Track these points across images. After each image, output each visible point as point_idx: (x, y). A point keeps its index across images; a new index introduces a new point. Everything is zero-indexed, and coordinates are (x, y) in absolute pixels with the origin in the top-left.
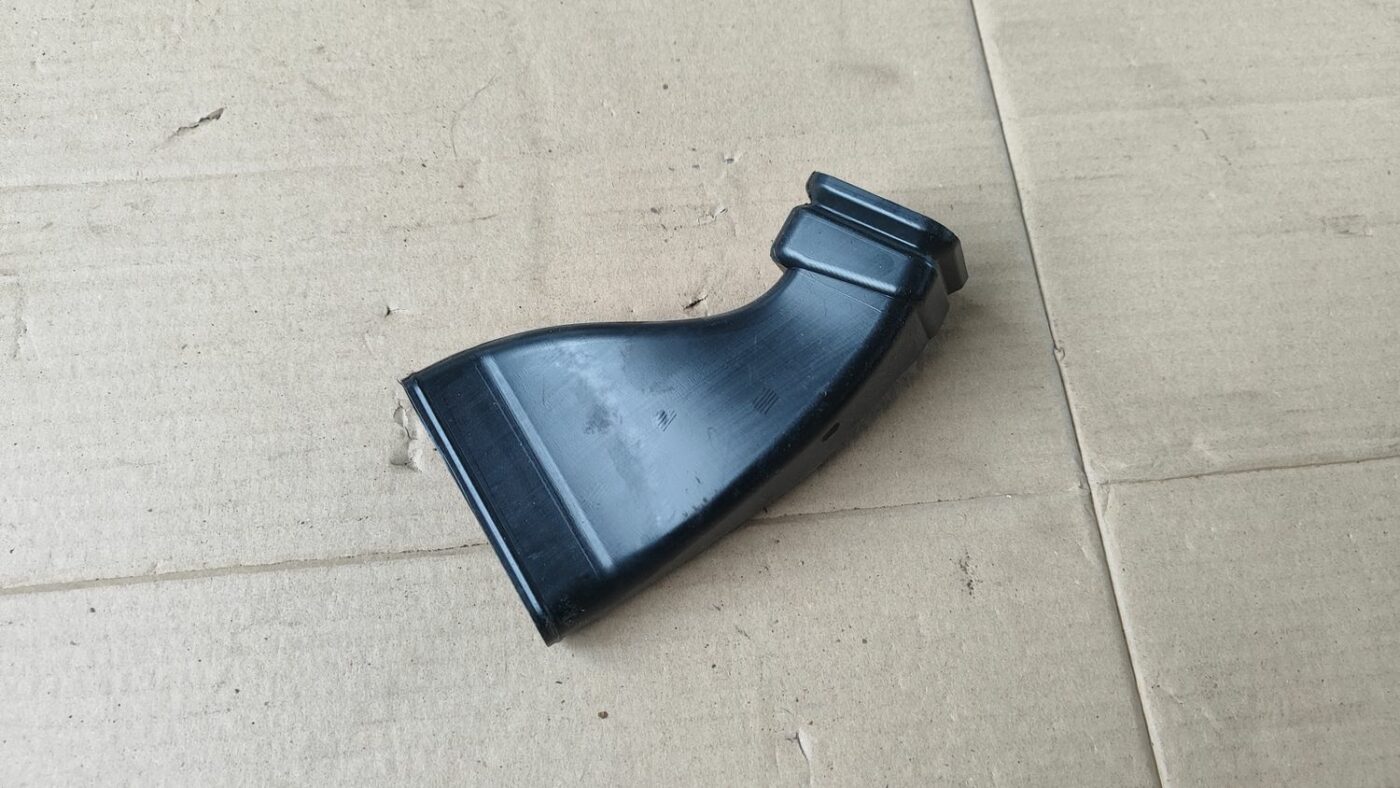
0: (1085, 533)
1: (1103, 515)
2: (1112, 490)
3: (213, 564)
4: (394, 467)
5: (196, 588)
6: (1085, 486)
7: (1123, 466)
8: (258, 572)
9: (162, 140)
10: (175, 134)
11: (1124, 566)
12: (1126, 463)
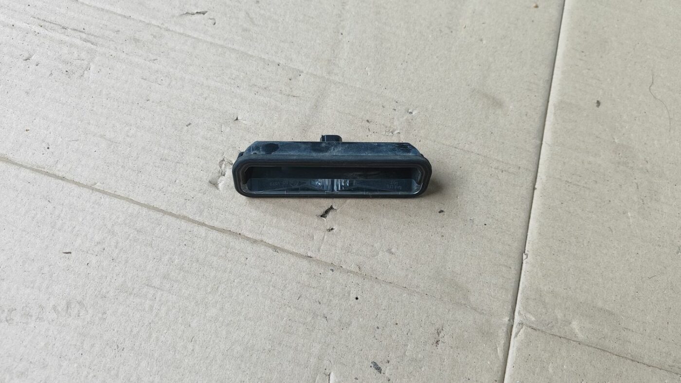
0: (502, 342)
1: (514, 338)
2: (524, 328)
3: (118, 193)
4: (210, 184)
5: (107, 199)
6: (511, 320)
7: (533, 319)
8: (134, 204)
9: (177, 15)
10: (184, 14)
11: (514, 365)
12: (536, 318)
